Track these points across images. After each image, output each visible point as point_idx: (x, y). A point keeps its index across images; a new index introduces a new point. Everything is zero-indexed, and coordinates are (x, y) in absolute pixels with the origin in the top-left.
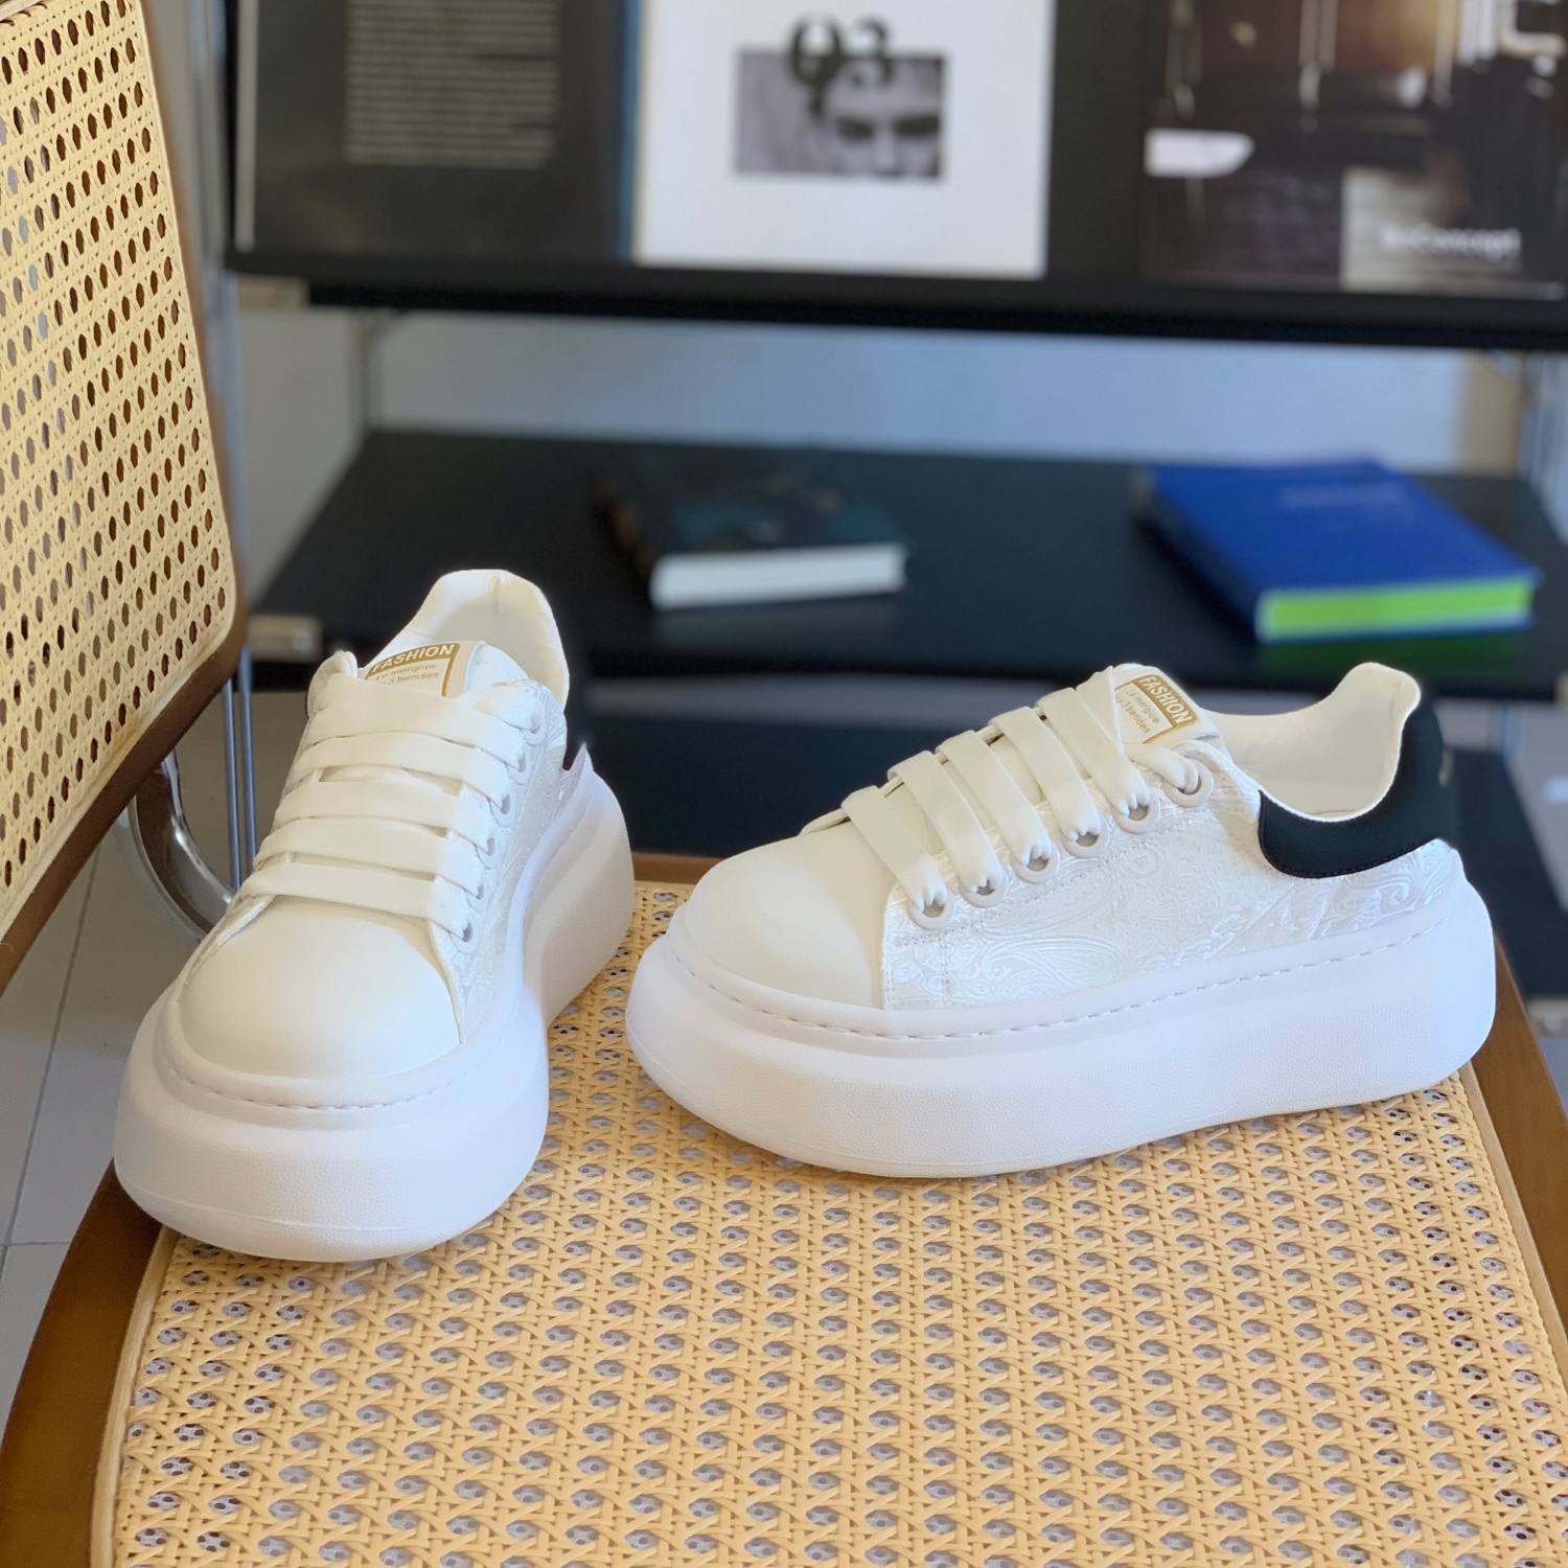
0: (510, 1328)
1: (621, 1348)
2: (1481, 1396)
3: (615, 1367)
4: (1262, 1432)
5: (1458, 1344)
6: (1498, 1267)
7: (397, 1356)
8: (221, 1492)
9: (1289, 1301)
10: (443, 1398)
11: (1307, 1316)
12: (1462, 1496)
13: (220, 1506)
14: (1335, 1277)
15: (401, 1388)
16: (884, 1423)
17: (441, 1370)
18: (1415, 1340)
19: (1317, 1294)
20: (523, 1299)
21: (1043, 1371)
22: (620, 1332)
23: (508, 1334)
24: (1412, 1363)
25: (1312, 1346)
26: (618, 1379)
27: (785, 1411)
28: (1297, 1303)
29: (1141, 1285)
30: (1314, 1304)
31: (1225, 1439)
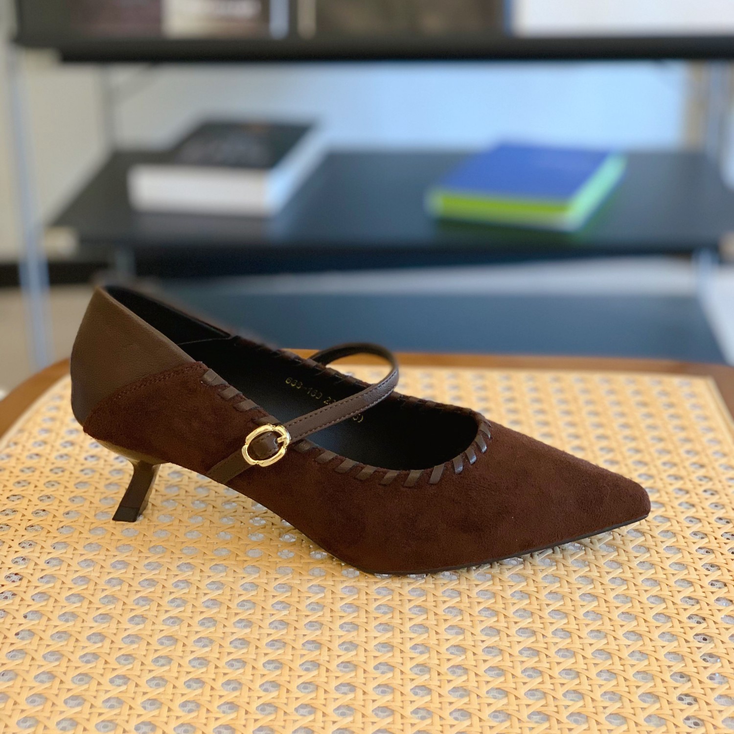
0: (134, 639)
1: (207, 649)
3: (203, 661)
4: (638, 687)
7: (57, 660)
9: (648, 599)
10: (86, 687)
11: (660, 608)
14: (675, 582)
15: (57, 681)
16: (383, 692)
17: (85, 668)
19: (666, 593)
20: (144, 618)
21: (489, 653)
22: (207, 638)
23: (132, 642)
25: (666, 627)
26: (204, 670)
27: (317, 687)
28: (652, 600)
29: (551, 593)
30: (664, 600)
31: (613, 693)
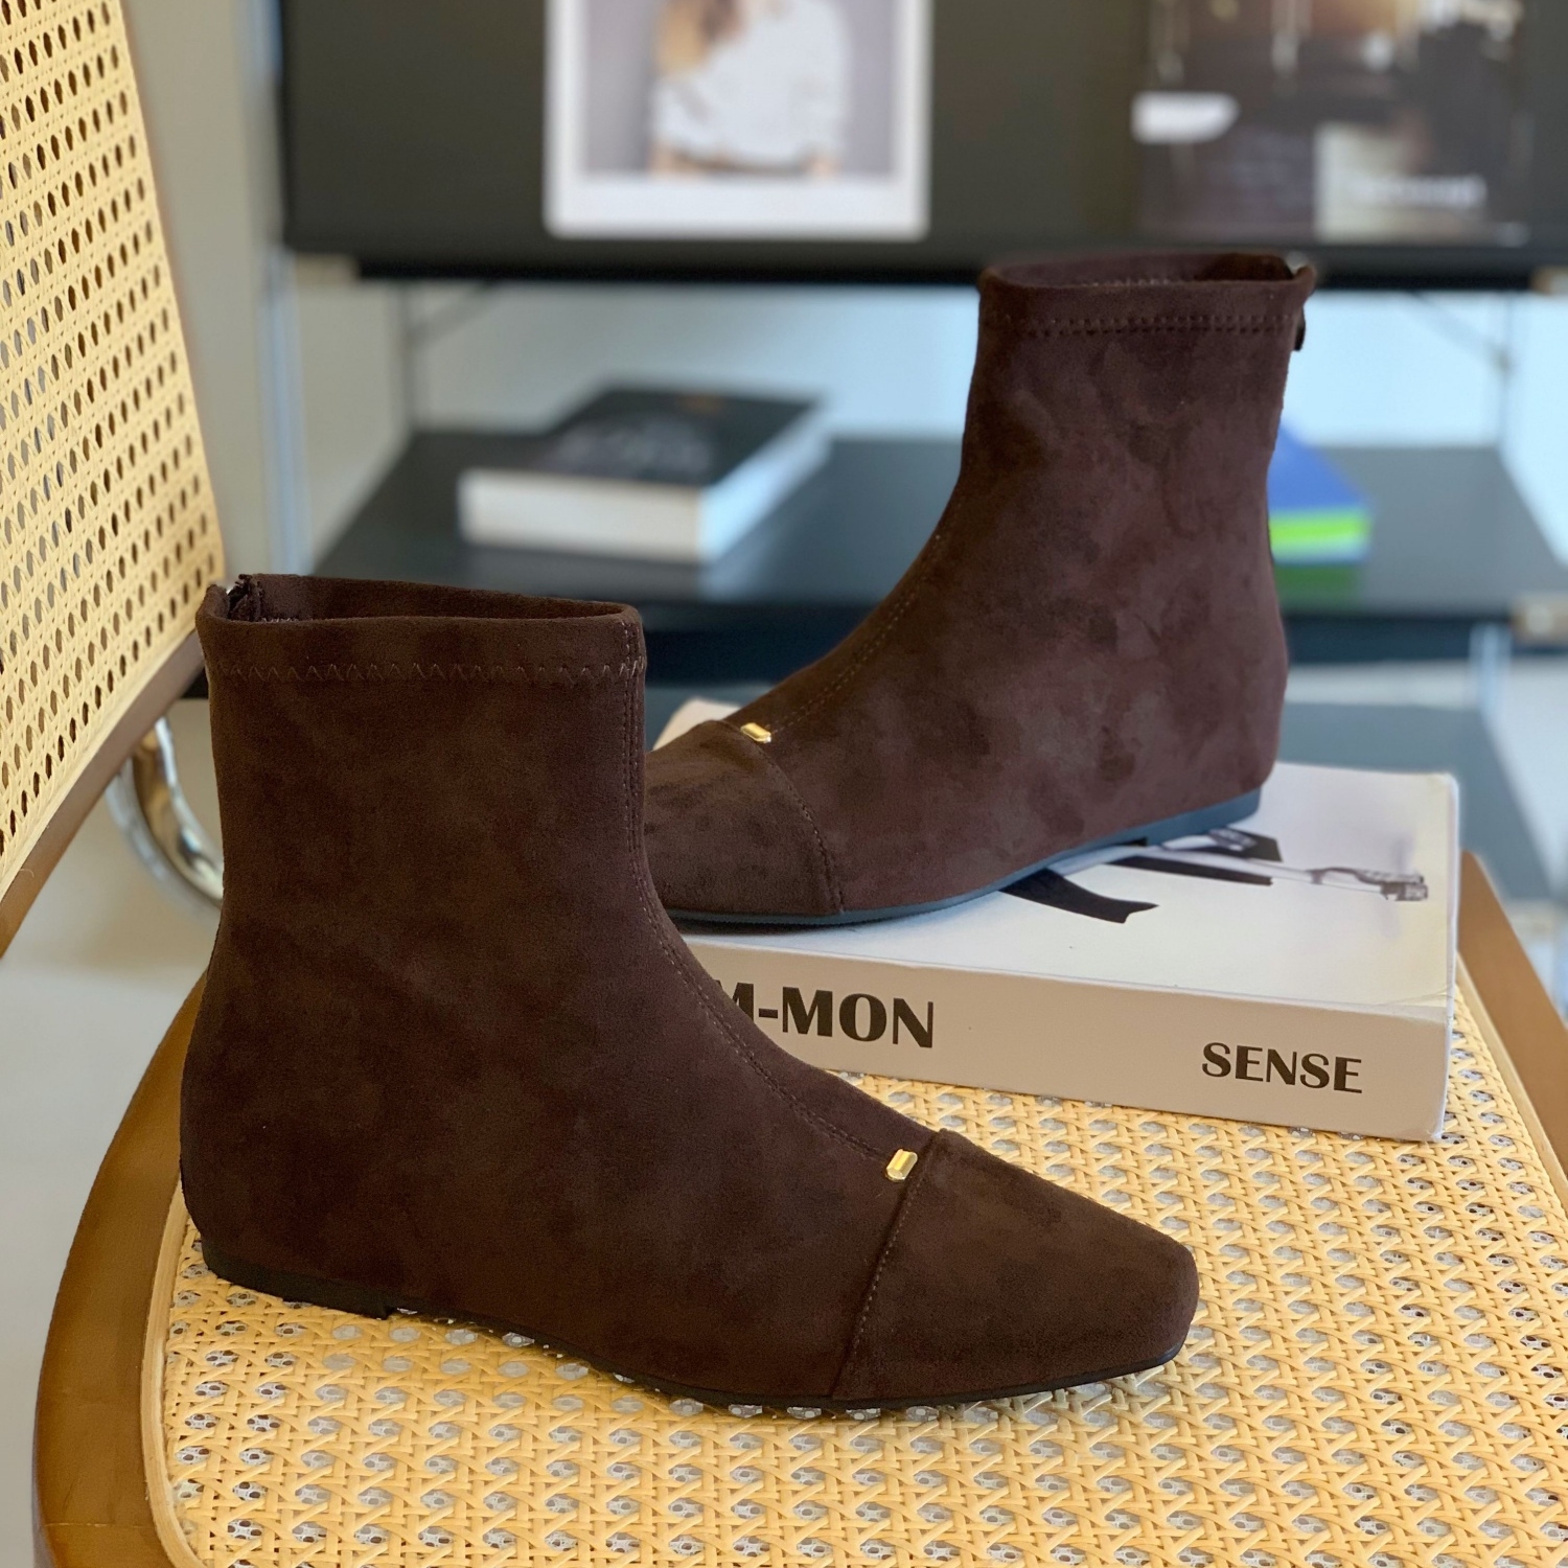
2: (1499, 1255)
4: (1287, 1293)
5: (1472, 1211)
6: (1505, 1143)
8: (265, 1380)
9: (1304, 1178)
11: (1323, 1190)
12: (1489, 1342)
13: (268, 1392)
18: (1430, 1209)
19: (1332, 1170)
24: (1429, 1228)
25: (1331, 1216)
28: (1312, 1179)
29: (1158, 1169)
30: (1329, 1181)
31: (1252, 1301)
